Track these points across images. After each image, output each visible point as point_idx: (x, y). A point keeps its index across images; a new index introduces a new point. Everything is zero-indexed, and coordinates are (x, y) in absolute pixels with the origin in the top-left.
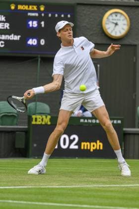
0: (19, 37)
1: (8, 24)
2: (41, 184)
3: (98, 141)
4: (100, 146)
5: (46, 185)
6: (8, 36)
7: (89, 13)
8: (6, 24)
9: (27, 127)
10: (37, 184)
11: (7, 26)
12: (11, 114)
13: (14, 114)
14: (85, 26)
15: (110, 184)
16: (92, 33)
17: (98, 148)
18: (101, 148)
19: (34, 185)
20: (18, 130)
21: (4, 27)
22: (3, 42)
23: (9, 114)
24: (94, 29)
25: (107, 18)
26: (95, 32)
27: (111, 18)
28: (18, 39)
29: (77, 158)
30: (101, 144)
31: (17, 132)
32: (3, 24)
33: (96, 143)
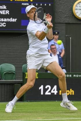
0: (16, 19)
1: (8, 11)
2: (31, 118)
3: (71, 89)
4: (72, 92)
5: (34, 119)
6: (8, 19)
7: (64, 2)
8: (7, 11)
9: (22, 80)
10: (28, 118)
11: (8, 12)
12: (11, 72)
13: (13, 72)
14: (61, 11)
15: (78, 118)
16: (66, 16)
17: (71, 94)
18: (73, 94)
19: (26, 119)
20: (16, 83)
21: (5, 13)
22: (5, 23)
23: (10, 72)
24: (67, 13)
25: (76, 6)
26: (68, 15)
27: (78, 5)
28: (16, 21)
29: (56, 101)
30: (73, 91)
31: (15, 84)
32: (5, 11)
33: (70, 91)
